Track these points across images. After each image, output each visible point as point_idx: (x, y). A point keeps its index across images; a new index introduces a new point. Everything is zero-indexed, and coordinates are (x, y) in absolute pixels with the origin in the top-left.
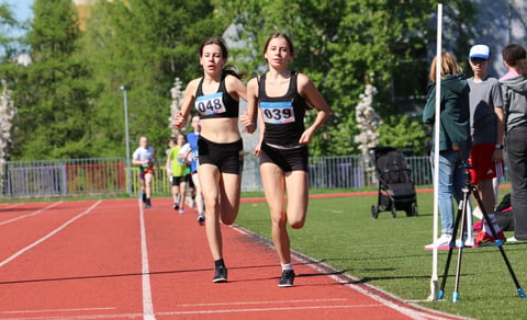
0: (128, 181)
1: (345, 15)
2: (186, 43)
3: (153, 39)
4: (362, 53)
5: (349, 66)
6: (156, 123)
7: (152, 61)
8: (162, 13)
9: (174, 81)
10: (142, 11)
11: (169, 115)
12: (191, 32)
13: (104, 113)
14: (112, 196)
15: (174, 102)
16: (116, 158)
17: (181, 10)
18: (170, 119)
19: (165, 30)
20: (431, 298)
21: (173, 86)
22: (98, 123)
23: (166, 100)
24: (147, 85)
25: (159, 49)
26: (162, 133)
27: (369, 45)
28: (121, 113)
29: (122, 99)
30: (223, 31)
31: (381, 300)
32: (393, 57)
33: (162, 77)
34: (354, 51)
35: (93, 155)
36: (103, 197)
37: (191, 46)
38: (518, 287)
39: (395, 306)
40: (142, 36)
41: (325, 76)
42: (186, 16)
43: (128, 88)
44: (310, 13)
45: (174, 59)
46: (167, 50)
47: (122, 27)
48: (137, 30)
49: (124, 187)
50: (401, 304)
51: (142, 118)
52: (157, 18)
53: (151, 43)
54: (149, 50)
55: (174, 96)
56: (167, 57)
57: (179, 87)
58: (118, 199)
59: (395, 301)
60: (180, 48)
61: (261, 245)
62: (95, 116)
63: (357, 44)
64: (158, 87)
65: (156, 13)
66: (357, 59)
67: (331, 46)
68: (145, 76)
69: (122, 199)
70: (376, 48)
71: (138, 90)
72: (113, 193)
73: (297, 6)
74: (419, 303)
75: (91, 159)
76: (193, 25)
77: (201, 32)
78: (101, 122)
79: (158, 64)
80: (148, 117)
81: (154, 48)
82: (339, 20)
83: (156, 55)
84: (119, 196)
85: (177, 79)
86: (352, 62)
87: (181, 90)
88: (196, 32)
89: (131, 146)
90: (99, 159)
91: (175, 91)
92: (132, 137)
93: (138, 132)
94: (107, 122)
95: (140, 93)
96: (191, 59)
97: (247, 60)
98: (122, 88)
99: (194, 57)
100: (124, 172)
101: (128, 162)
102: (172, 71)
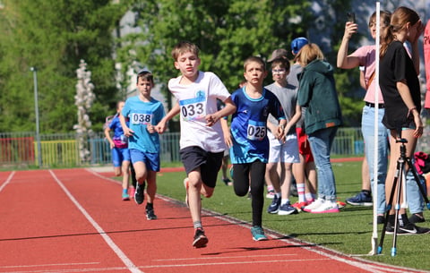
0: (37, 153)
1: (232, 3)
2: (89, 28)
3: (59, 26)
4: (248, 37)
5: (236, 49)
6: (62, 101)
7: (58, 46)
9: (79, 63)
11: (75, 93)
12: (93, 19)
13: (14, 92)
14: (23, 168)
15: (80, 82)
16: (26, 133)
18: (76, 97)
19: (69, 17)
20: (372, 252)
21: (79, 68)
22: (9, 101)
23: (72, 81)
24: (54, 66)
25: (64, 33)
26: (68, 110)
27: (254, 29)
28: (28, 93)
29: (32, 79)
30: (121, 17)
32: (276, 40)
33: (66, 58)
34: (240, 35)
35: (4, 131)
36: (16, 168)
37: (93, 30)
39: (343, 260)
40: (48, 22)
43: (35, 69)
45: (78, 42)
46: (71, 35)
47: (31, 14)
48: (44, 15)
49: (34, 159)
50: (347, 258)
51: (49, 97)
53: (56, 28)
54: (54, 34)
55: (79, 76)
56: (71, 41)
57: (83, 68)
58: (30, 170)
60: (82, 33)
62: (6, 94)
63: (244, 29)
64: (64, 68)
66: (244, 42)
67: (219, 31)
68: (52, 59)
69: (33, 171)
70: (261, 32)
71: (44, 72)
72: (24, 165)
74: (364, 257)
75: (4, 134)
76: (94, 12)
77: (102, 18)
78: (12, 100)
79: (63, 47)
80: (55, 96)
81: (59, 33)
82: (228, 7)
83: (61, 39)
84: (30, 167)
85: (82, 61)
86: (239, 45)
87: (86, 71)
88: (98, 18)
89: (40, 122)
90: (11, 134)
91: (80, 72)
92: (40, 112)
93: (46, 109)
94: (17, 100)
95: (47, 74)
96: (94, 43)
97: (146, 44)
98: (32, 69)
99: (95, 39)
100: (34, 145)
101: (38, 136)
102: (76, 54)
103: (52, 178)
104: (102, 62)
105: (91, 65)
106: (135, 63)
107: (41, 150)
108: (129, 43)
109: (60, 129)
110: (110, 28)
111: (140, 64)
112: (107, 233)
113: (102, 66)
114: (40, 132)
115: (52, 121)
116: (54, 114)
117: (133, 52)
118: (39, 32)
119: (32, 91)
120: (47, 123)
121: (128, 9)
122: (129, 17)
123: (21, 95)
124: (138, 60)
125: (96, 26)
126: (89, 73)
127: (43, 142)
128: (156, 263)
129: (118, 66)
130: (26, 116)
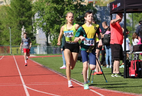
0: (10, 51)
1: (65, 11)
3: (17, 16)
6: (18, 37)
7: (17, 22)
8: (19, 10)
9: (22, 27)
10: (14, 9)
11: (21, 35)
12: (27, 15)
13: (5, 34)
14: (6, 55)
15: (23, 32)
16: (8, 45)
17: (24, 9)
18: (21, 36)
19: (20, 14)
22: (3, 36)
23: (20, 31)
24: (16, 27)
25: (19, 18)
26: (19, 39)
28: (9, 34)
29: (9, 31)
30: (35, 14)
31: (76, 82)
33: (19, 25)
35: (2, 45)
36: (4, 55)
37: (27, 18)
38: (106, 80)
39: (79, 84)
40: (14, 15)
41: (60, 26)
42: (25, 10)
43: (11, 28)
44: (56, 10)
45: (22, 21)
46: (21, 19)
47: (10, 13)
48: (13, 13)
49: (10, 52)
50: (80, 83)
51: (14, 35)
52: (18, 11)
53: (17, 17)
54: (16, 19)
55: (22, 30)
56: (21, 20)
57: (24, 28)
58: (8, 56)
59: (79, 83)
60: (24, 18)
61: (46, 68)
62: (2, 35)
64: (18, 28)
65: (18, 10)
67: (62, 19)
68: (15, 25)
69: (9, 56)
71: (13, 28)
72: (7, 54)
73: (53, 9)
76: (27, 13)
77: (29, 14)
79: (18, 22)
80: (16, 35)
81: (17, 18)
82: (64, 12)
83: (18, 20)
84: (8, 55)
85: (23, 26)
87: (24, 29)
88: (28, 14)
89: (11, 42)
90: (4, 45)
91: (23, 29)
92: (12, 40)
93: (13, 39)
94: (5, 36)
95: (14, 29)
96: (27, 21)
97: (41, 22)
98: (9, 28)
99: (27, 20)
100: (9, 49)
101: (11, 46)
102: (22, 24)
103: (14, 58)
104: (29, 26)
105: (26, 27)
106: (38, 27)
107: (12, 50)
108: (36, 21)
109: (17, 44)
110: (32, 17)
111: (39, 27)
112: (22, 76)
113: (29, 27)
114: (11, 45)
115: (15, 42)
116: (15, 40)
117: (38, 24)
118: (12, 18)
119: (10, 34)
120: (14, 42)
121: (36, 12)
122: (37, 14)
123: (7, 35)
124: (39, 26)
125: (28, 17)
126: (25, 29)
127: (12, 48)
128: (31, 84)
129: (34, 27)
130: (8, 40)
